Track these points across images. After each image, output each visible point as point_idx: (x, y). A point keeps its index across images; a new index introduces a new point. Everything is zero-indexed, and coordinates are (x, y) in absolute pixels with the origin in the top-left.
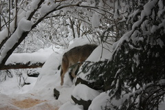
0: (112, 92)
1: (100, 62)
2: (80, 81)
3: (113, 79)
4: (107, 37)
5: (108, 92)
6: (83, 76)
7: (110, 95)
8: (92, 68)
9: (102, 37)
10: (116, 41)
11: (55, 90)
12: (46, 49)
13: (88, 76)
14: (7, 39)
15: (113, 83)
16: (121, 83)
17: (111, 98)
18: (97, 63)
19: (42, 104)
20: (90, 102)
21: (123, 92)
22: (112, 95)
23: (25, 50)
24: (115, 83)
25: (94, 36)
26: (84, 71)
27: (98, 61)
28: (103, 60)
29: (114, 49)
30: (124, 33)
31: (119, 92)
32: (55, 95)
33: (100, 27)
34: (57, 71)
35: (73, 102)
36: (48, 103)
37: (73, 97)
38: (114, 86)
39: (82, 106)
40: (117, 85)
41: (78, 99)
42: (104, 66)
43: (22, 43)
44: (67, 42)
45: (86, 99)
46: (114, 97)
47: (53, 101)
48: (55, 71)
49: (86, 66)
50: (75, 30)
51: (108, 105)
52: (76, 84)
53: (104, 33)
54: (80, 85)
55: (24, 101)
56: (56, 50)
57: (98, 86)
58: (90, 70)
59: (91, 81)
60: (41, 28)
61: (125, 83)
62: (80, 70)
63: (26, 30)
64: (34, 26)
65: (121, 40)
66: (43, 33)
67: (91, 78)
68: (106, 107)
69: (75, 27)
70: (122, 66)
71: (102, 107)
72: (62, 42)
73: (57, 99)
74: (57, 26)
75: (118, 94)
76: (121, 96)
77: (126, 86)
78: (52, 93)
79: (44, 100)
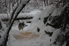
0: (62, 29)
1: (56, 16)
2: (48, 24)
3: (62, 23)
5: (60, 29)
6: (49, 22)
7: (61, 30)
8: (53, 19)
9: (57, 6)
10: (63, 7)
11: (38, 28)
12: (34, 11)
13: (51, 22)
14: (17, 8)
15: (62, 25)
16: (65, 25)
17: (61, 31)
18: (55, 17)
19: (33, 34)
21: (66, 29)
22: (62, 30)
23: (25, 12)
24: (63, 25)
25: (53, 5)
26: (50, 20)
27: (55, 16)
29: (62, 11)
30: (66, 3)
31: (64, 29)
32: (38, 30)
33: (56, 1)
34: (39, 20)
35: (45, 33)
36: (35, 33)
37: (45, 31)
38: (62, 26)
39: (49, 35)
40: (63, 26)
41: (48, 32)
42: (58, 18)
43: (24, 9)
44: (42, 8)
45: (51, 32)
46: (62, 31)
47: (37, 33)
48: (38, 20)
49: (50, 18)
50: (46, 3)
51: (60, 34)
52: (47, 25)
53: (58, 4)
55: (25, 33)
56: (38, 11)
57: (55, 26)
59: (53, 24)
60: (31, 3)
61: (67, 25)
62: (48, 20)
63: (25, 4)
64: (28, 2)
65: (65, 6)
66: (32, 4)
67: (52, 23)
68: (59, 35)
69: (46, 2)
70: (66, 18)
71: (57, 35)
72: (40, 8)
73: (39, 32)
74: (38, 1)
75: (64, 30)
76: (66, 30)
77: (67, 26)
79: (33, 32)
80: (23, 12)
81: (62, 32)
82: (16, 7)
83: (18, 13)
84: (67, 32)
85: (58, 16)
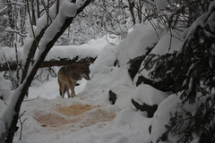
0: (184, 94)
1: (168, 55)
2: (142, 80)
3: (185, 77)
4: (176, 22)
5: (180, 94)
6: (145, 73)
7: (181, 98)
8: (158, 63)
9: (170, 22)
10: (188, 26)
11: (110, 92)
12: (99, 39)
13: (152, 73)
14: (46, 28)
15: (185, 82)
16: (196, 82)
17: (183, 102)
18: (163, 57)
19: (94, 110)
20: (155, 107)
21: (199, 94)
22: (184, 98)
23: (72, 41)
24: (188, 82)
25: (159, 21)
26: (147, 67)
27: (164, 54)
28: (171, 52)
29: (184, 38)
30: (199, 15)
31: (193, 94)
32: (111, 99)
33: (168, 9)
34: (113, 67)
35: (134, 107)
36: (102, 109)
37: (133, 101)
38: (186, 86)
39: (146, 112)
40: (190, 85)
41: (141, 104)
42: (172, 60)
43: (66, 32)
44: (125, 30)
45: (150, 103)
46: (186, 100)
47: (109, 106)
48: (110, 68)
49: (149, 60)
50: (135, 14)
51: (179, 110)
52: (138, 84)
53: (172, 16)
54: (143, 86)
55: (72, 107)
56: (111, 40)
57: (165, 86)
58: (155, 66)
59: (157, 80)
60: (90, 13)
61: (202, 83)
62: (142, 66)
63: (70, 16)
64: (80, 10)
65: (194, 25)
66: (94, 18)
67: (156, 77)
68: (176, 114)
69: (135, 10)
70: (197, 60)
71: (171, 113)
72: (118, 30)
73: (113, 103)
74: (111, 8)
75: (191, 97)
76: (196, 99)
77: (202, 86)
78: (107, 96)
79: (96, 105)
80: (65, 43)
81: (187, 103)
82: (43, 27)
83: (50, 45)
84: (202, 105)
85: (175, 54)
